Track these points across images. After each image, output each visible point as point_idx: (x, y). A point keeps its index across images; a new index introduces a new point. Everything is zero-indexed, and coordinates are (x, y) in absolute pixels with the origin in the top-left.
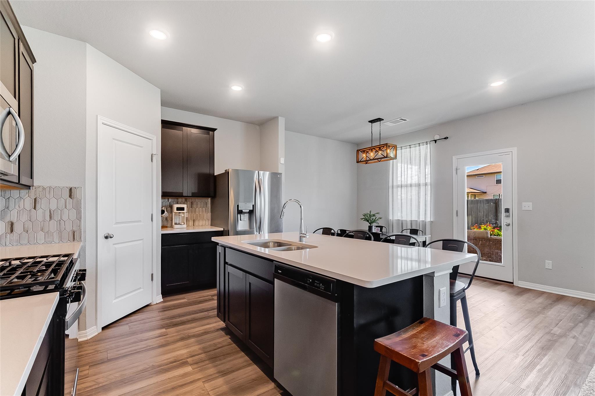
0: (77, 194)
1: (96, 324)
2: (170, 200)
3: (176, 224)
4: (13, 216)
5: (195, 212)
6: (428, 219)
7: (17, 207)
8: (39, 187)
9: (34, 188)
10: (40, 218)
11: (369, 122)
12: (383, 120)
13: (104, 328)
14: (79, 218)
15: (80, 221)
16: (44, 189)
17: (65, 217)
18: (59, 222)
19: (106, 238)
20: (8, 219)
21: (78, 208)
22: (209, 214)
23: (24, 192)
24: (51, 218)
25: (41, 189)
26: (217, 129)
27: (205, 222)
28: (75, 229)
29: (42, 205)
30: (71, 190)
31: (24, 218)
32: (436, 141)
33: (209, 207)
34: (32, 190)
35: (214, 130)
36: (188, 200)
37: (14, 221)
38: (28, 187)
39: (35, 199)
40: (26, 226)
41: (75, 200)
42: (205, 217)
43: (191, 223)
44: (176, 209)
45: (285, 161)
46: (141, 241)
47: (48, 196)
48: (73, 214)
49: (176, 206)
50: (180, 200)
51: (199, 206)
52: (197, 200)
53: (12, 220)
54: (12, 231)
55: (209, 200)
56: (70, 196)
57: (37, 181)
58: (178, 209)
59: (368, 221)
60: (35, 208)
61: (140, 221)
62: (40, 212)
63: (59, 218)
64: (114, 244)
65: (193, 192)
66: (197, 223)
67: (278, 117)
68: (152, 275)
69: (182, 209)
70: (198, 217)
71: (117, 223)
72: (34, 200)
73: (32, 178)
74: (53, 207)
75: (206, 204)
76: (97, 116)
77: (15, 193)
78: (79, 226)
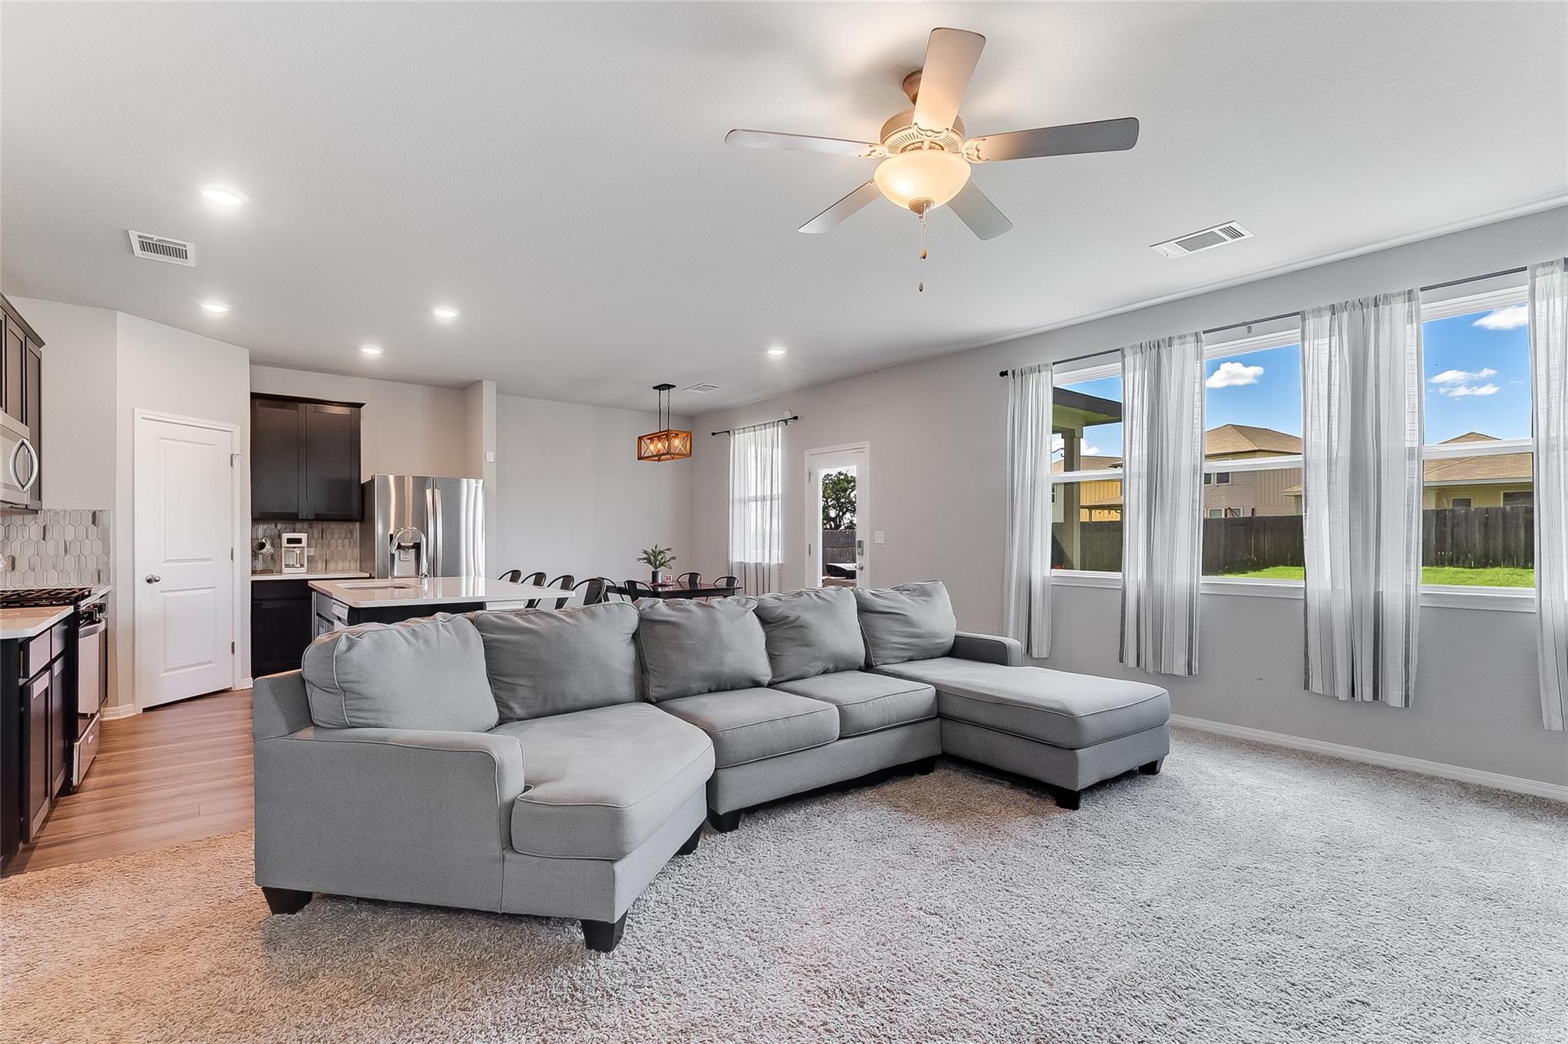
0: (102, 519)
1: (133, 701)
2: (279, 527)
3: (287, 566)
4: (15, 549)
5: (329, 546)
6: (774, 562)
7: (20, 537)
8: (50, 511)
9: (42, 512)
10: (51, 552)
11: (654, 388)
12: (674, 386)
13: (145, 710)
14: (107, 554)
15: (108, 556)
16: (56, 512)
17: (86, 551)
18: (77, 558)
19: (149, 581)
20: (8, 553)
21: (105, 540)
22: (357, 551)
23: (29, 518)
24: (66, 551)
25: (52, 514)
26: (364, 404)
27: (348, 563)
28: (100, 567)
29: (53, 534)
30: (94, 514)
31: (30, 551)
32: (786, 421)
33: (357, 537)
34: (40, 514)
35: (360, 405)
36: (315, 525)
37: (17, 555)
38: (36, 512)
39: (44, 527)
40: (32, 562)
41: (100, 527)
42: (349, 555)
43: (320, 565)
44: (286, 541)
45: (497, 456)
46: (212, 590)
47: (62, 523)
48: (98, 546)
49: (285, 536)
50: (299, 526)
51: (336, 536)
52: (332, 526)
53: (13, 554)
54: (13, 568)
55: (357, 525)
56: (94, 522)
57: (47, 503)
58: (290, 541)
59: (649, 562)
60: (44, 539)
61: (210, 560)
62: (51, 543)
63: (78, 553)
64: (162, 592)
65: (317, 512)
66: (331, 566)
67: (482, 381)
68: (233, 643)
69: (299, 541)
70: (335, 555)
71: (167, 561)
72: (42, 528)
73: (40, 500)
74: (69, 537)
75: (351, 531)
76: (133, 409)
77: (17, 520)
78: (107, 564)
